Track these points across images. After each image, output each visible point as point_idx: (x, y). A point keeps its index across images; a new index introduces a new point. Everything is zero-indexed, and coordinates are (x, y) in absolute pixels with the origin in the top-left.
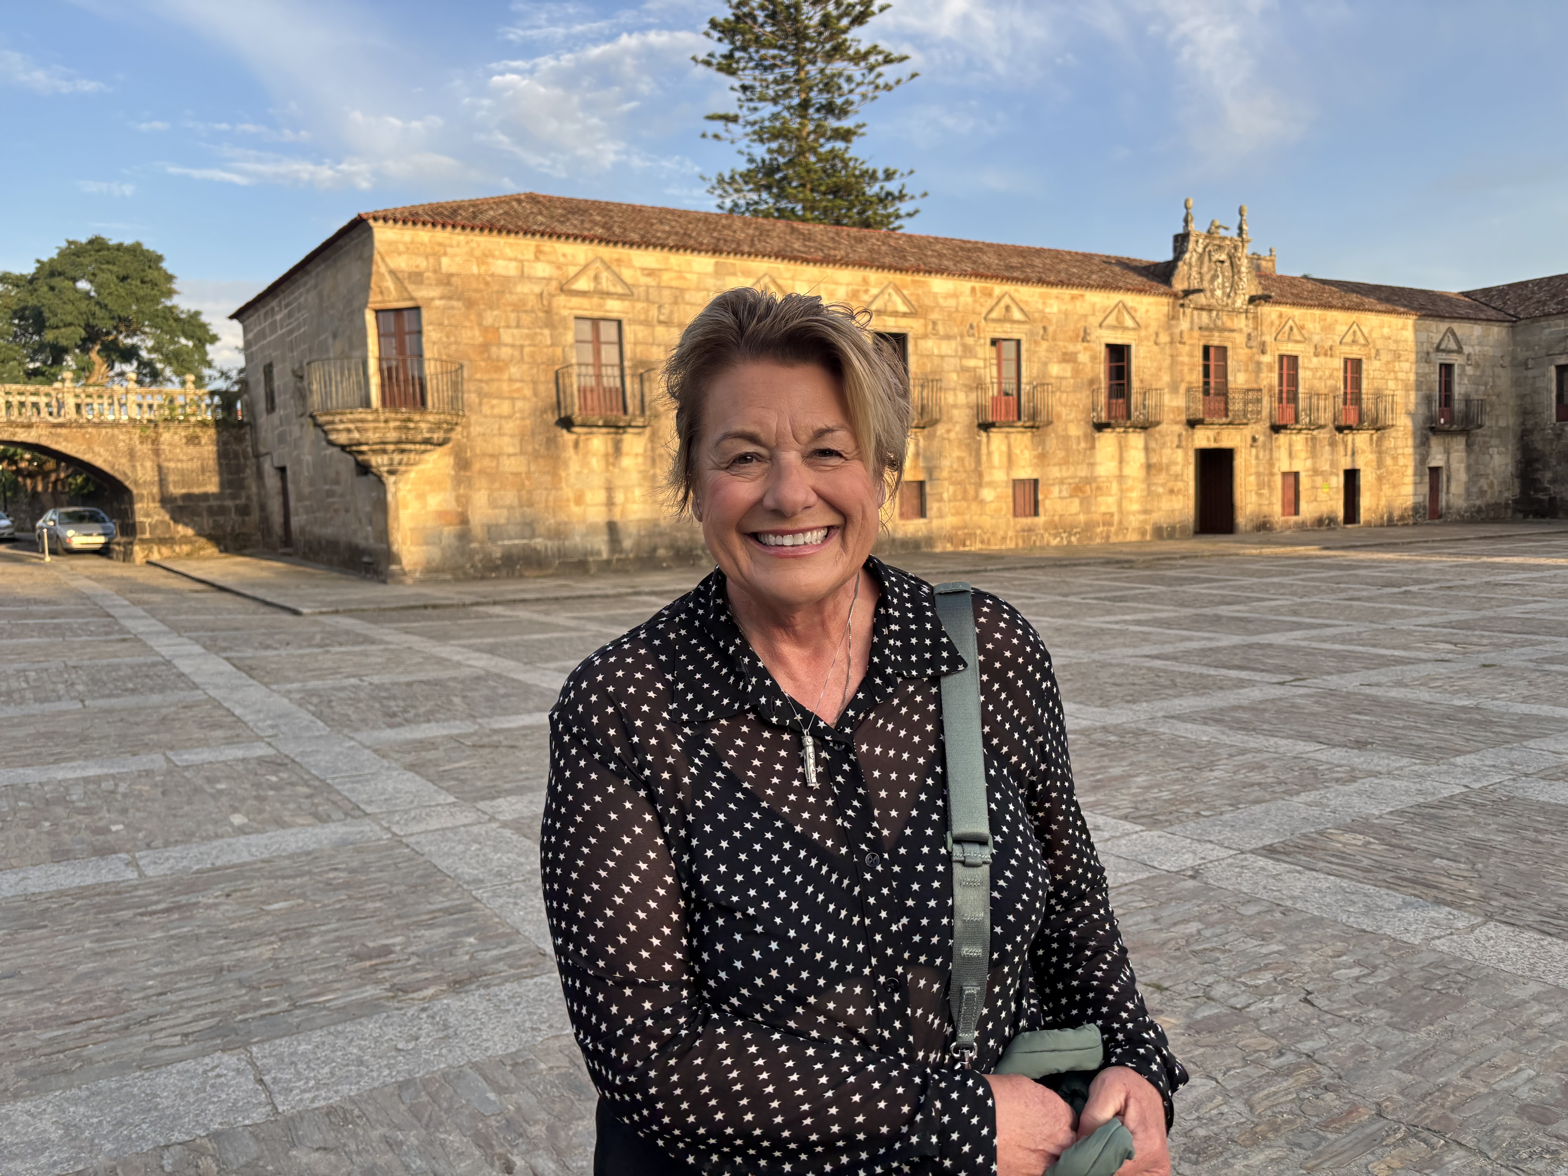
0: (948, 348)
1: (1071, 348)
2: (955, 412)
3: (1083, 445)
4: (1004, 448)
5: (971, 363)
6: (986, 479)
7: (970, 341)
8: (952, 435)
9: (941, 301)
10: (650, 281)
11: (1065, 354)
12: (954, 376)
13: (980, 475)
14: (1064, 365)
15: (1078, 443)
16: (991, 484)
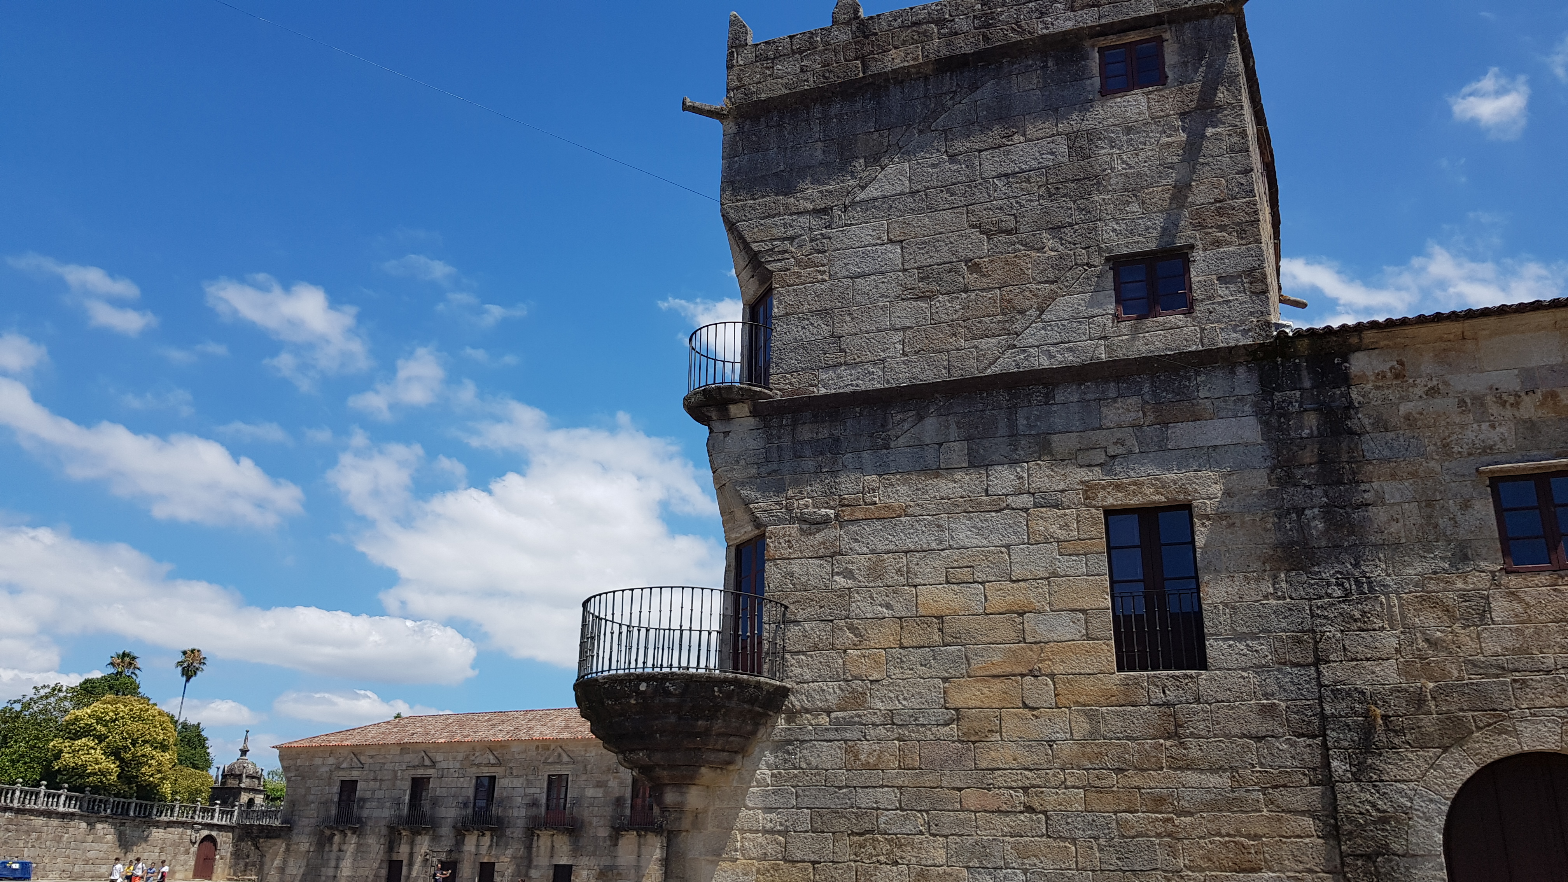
0: (517, 783)
1: (604, 778)
2: (518, 821)
3: (608, 843)
4: (549, 844)
5: (532, 791)
6: (535, 863)
7: (531, 778)
8: (515, 835)
9: (516, 756)
10: (371, 761)
11: (598, 782)
12: (520, 799)
13: (530, 860)
14: (598, 789)
15: (605, 842)
16: (536, 867)
